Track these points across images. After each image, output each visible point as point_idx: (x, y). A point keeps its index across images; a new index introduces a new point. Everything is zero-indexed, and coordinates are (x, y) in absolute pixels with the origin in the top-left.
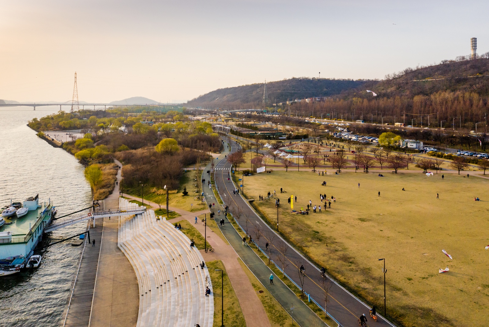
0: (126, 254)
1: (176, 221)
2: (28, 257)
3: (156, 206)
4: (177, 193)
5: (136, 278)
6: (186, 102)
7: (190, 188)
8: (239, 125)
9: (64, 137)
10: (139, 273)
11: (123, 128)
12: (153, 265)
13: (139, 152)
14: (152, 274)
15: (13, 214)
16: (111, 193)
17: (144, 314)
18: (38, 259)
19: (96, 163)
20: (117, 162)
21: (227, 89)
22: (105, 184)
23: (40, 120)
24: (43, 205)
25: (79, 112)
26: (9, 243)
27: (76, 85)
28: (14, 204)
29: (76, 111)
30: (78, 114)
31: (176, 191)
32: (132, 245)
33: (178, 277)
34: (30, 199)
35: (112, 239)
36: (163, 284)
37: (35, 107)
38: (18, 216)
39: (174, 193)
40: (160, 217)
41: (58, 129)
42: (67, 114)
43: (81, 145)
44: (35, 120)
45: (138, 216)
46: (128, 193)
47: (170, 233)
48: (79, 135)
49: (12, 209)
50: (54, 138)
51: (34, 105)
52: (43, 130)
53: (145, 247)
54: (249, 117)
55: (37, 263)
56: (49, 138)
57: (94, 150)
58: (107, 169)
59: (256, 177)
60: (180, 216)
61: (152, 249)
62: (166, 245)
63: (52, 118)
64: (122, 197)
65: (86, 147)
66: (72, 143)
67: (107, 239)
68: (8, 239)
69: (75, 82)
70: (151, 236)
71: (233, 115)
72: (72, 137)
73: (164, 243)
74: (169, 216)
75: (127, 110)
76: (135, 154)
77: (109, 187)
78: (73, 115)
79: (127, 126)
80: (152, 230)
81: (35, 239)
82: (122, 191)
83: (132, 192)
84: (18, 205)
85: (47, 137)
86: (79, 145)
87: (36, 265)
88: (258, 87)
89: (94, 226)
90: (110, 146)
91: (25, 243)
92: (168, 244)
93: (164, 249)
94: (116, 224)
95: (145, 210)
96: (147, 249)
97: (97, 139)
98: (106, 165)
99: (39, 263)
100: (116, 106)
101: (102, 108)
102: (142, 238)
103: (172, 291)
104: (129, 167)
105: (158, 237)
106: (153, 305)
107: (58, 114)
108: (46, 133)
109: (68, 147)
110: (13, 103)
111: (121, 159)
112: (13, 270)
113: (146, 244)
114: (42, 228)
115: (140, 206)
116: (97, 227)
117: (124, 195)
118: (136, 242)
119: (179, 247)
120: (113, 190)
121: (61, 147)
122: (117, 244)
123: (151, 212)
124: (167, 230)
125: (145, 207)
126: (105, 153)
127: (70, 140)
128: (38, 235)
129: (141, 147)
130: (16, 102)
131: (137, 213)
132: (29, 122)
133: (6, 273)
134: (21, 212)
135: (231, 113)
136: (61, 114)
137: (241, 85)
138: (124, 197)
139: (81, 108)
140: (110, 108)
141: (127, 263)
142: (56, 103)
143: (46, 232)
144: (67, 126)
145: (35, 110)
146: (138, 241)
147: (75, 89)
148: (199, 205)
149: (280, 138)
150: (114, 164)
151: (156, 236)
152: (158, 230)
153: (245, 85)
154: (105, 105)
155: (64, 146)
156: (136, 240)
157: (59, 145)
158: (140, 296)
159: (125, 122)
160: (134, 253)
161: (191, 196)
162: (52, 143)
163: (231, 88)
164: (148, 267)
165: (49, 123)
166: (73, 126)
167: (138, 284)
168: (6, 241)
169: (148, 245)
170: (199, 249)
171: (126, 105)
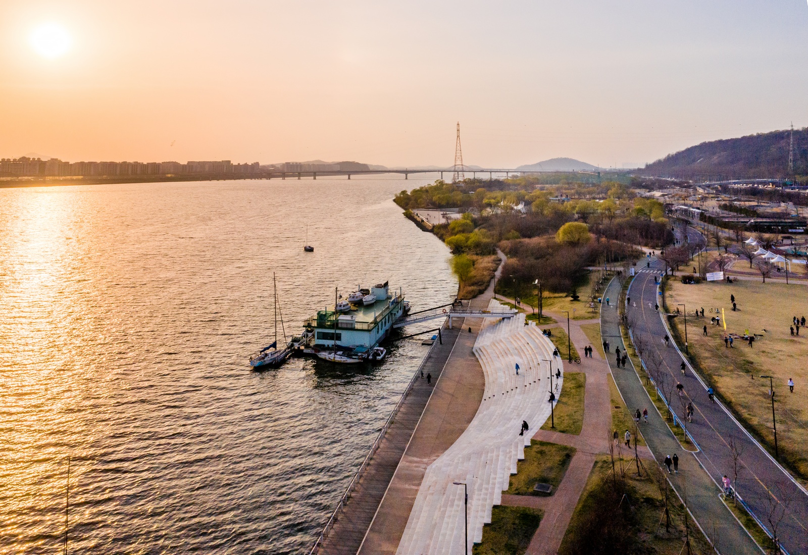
0: (480, 360)
1: (546, 327)
2: (372, 348)
3: (530, 310)
4: (566, 297)
5: (484, 384)
6: (643, 167)
7: (585, 293)
8: (724, 207)
9: (436, 218)
10: (488, 380)
11: (520, 207)
12: (506, 372)
13: (536, 241)
14: (503, 381)
15: (358, 301)
16: (481, 292)
17: (480, 415)
18: (382, 352)
19: (473, 254)
20: (501, 255)
21: (721, 142)
22: (476, 281)
23: (411, 193)
24: (394, 294)
25: (465, 182)
26: (353, 329)
27: (458, 142)
28: (362, 290)
29: (460, 181)
30: (463, 185)
31: (564, 295)
32: (489, 351)
33: (528, 385)
34: (379, 286)
35: (468, 344)
36: (509, 390)
37: (406, 175)
38: (365, 303)
39: (561, 297)
40: (530, 322)
41: (431, 207)
42: (446, 184)
43: (456, 229)
44: (404, 192)
45: (505, 320)
46: (505, 294)
47: (536, 340)
48: (456, 216)
49: (358, 294)
50: (425, 220)
51: (406, 172)
52: (413, 208)
53: (503, 353)
54: (754, 193)
55: (380, 355)
56: (419, 219)
57: (471, 235)
58: (485, 262)
59: (702, 286)
60: (556, 322)
61: (510, 356)
62: (526, 353)
63: (427, 191)
64: (495, 298)
65: (463, 231)
66: (445, 226)
67: (462, 342)
68: (352, 324)
69: (458, 136)
70: (513, 342)
71: (725, 189)
72: (447, 218)
73: (525, 351)
74: (541, 321)
75: (538, 179)
76: (528, 243)
77: (480, 285)
78: (455, 186)
79: (528, 203)
80: (516, 336)
81: (381, 332)
82: (496, 292)
83: (509, 293)
84: (365, 292)
85: (416, 217)
86: (453, 229)
87: (379, 358)
88: (783, 138)
89: (450, 327)
90: (495, 232)
91: (368, 331)
92: (530, 351)
93: (524, 357)
94: (478, 327)
95: (516, 313)
96: (505, 356)
97: (480, 222)
98: (484, 257)
99: (382, 356)
100: (524, 172)
101: (502, 177)
102: (501, 344)
103: (516, 397)
104: (513, 261)
105: (520, 344)
106: (492, 408)
107: (435, 184)
108: (415, 211)
109: (440, 232)
110: (380, 170)
111: (507, 250)
112: (355, 358)
113: (504, 350)
114: (391, 322)
115: (511, 308)
116: (453, 328)
117: (498, 296)
118: (495, 348)
119: (540, 355)
120: (486, 289)
121: (431, 231)
122: (472, 348)
123: (522, 316)
124: (533, 336)
125: (517, 311)
126: (485, 240)
127: (443, 221)
128: (385, 328)
129: (538, 235)
130: (383, 166)
131: (505, 316)
132: (396, 195)
133: (349, 361)
134: (368, 299)
135: (720, 186)
136: (439, 185)
137: (747, 134)
138: (496, 299)
139: (469, 176)
140: (514, 176)
141: (478, 368)
142: (436, 169)
143: (395, 326)
144: (444, 203)
145: (406, 179)
146: (496, 346)
147: (458, 148)
148: (589, 313)
149: (790, 231)
150: (496, 256)
151: (519, 342)
152: (523, 335)
153: (755, 134)
154: (507, 172)
155: (435, 230)
156: (495, 345)
157: (430, 228)
158: (483, 400)
159: (526, 197)
160: (489, 359)
161: (582, 302)
162: (421, 225)
163: (727, 141)
164: (501, 374)
165: (421, 197)
166: (451, 202)
167: (484, 390)
168: (349, 326)
169: (507, 351)
170: (563, 359)
171: (541, 172)
